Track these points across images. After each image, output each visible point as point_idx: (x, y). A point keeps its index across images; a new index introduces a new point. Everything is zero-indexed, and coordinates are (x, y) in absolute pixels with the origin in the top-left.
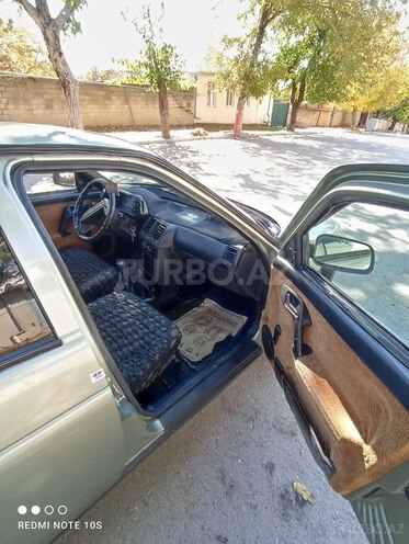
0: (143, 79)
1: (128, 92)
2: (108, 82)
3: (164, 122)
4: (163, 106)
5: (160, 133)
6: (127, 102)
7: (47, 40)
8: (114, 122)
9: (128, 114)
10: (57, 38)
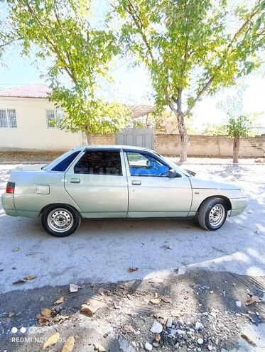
0: (225, 132)
1: (218, 139)
2: (206, 135)
3: (235, 154)
4: (236, 145)
5: (232, 160)
6: (218, 144)
7: (178, 120)
8: (208, 153)
9: (217, 150)
10: (182, 119)
